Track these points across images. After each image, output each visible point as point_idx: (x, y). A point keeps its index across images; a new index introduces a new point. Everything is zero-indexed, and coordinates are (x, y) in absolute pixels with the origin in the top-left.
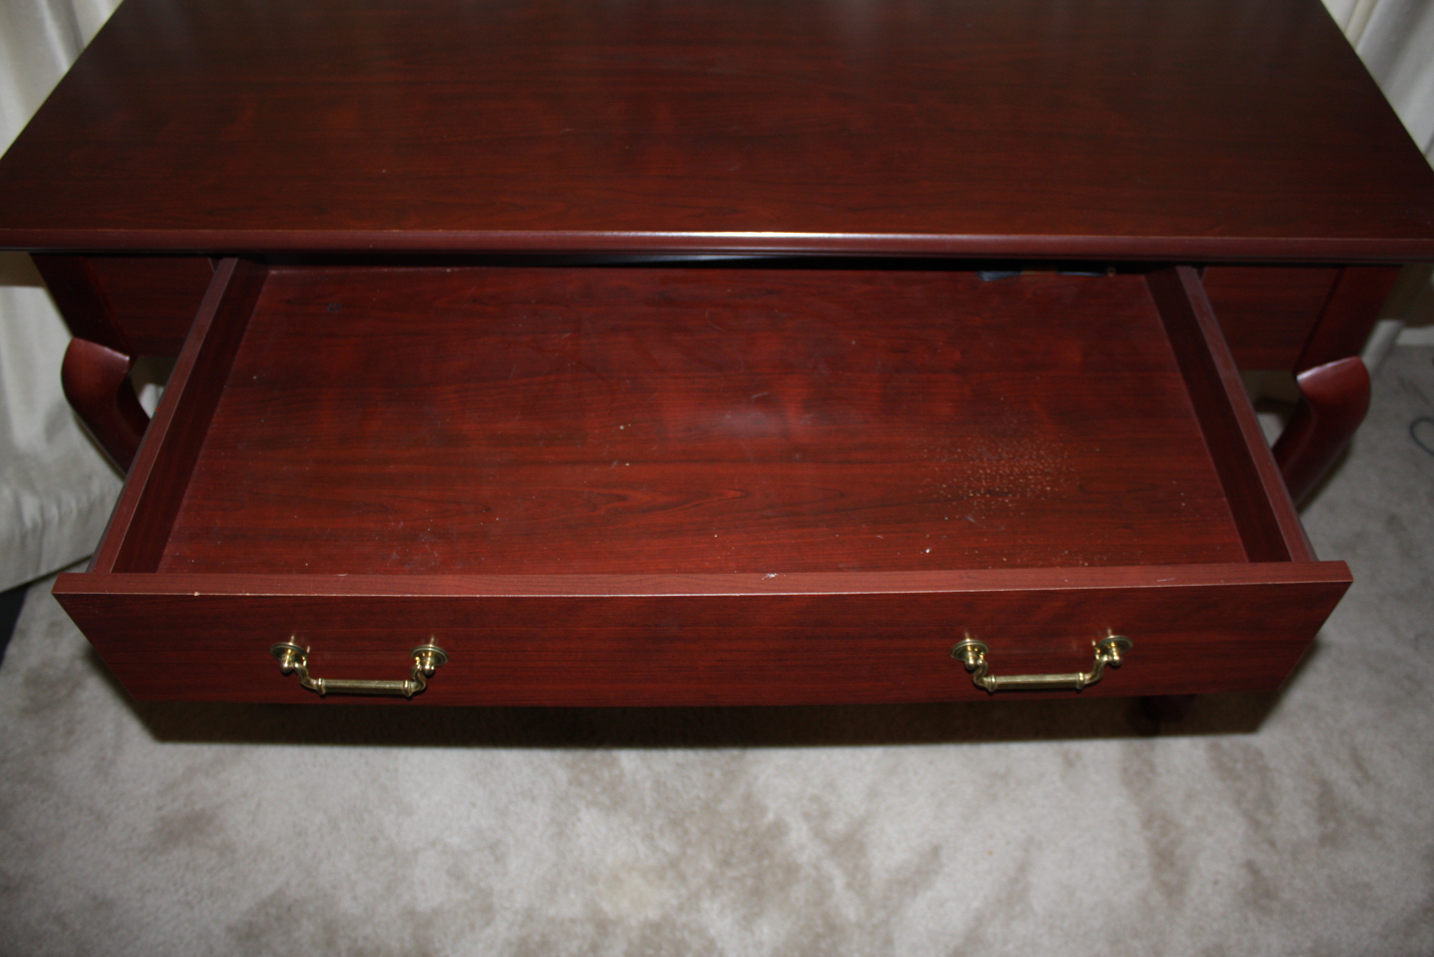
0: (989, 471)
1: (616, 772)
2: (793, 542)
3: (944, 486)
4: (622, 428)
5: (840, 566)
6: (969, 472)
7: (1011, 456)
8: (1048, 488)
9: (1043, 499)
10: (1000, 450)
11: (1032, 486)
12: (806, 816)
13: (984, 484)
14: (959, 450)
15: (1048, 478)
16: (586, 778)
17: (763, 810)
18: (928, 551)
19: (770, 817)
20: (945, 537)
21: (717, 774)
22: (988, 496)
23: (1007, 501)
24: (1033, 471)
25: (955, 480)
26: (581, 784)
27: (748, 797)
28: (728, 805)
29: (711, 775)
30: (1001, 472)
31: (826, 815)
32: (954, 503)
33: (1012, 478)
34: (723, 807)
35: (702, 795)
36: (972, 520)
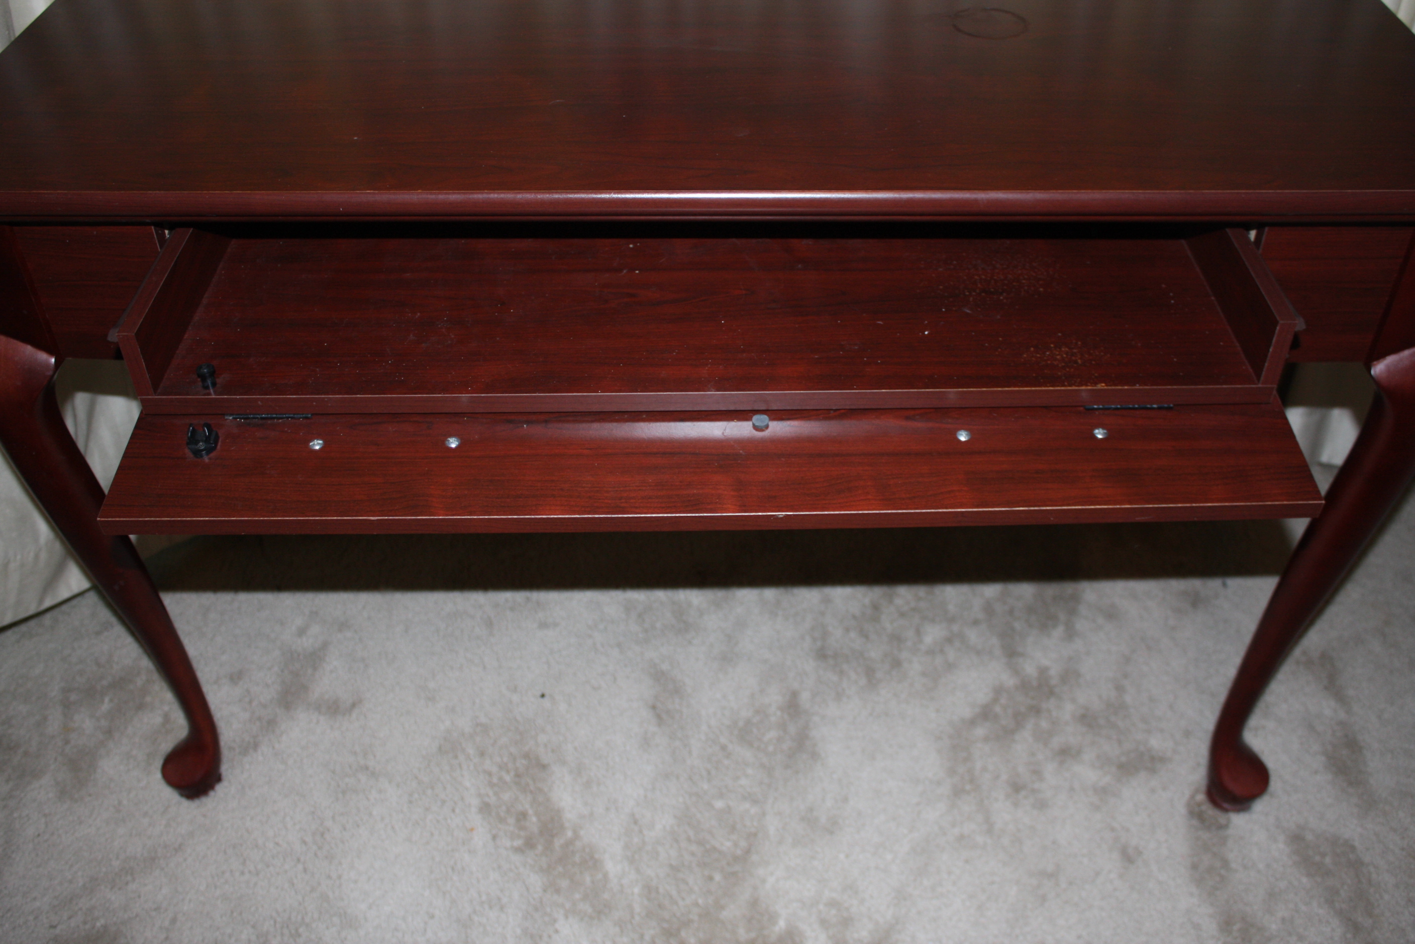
0: (983, 277)
1: (600, 876)
2: (797, 326)
3: (941, 287)
4: (631, 246)
5: (842, 343)
6: (965, 278)
7: (1005, 266)
8: (1041, 289)
9: (1036, 296)
10: (994, 262)
11: (1026, 288)
12: (824, 923)
13: (979, 285)
14: (955, 262)
15: (1041, 282)
16: (564, 883)
17: (773, 918)
18: (926, 333)
19: (782, 924)
20: (942, 323)
21: (718, 877)
22: (983, 294)
23: (1001, 298)
24: (1026, 277)
25: (952, 283)
26: (558, 891)
27: (754, 903)
28: (732, 912)
29: (711, 878)
30: (995, 278)
31: (847, 922)
32: (951, 299)
33: (1006, 282)
34: (725, 914)
35: (700, 901)
36: (968, 311)
